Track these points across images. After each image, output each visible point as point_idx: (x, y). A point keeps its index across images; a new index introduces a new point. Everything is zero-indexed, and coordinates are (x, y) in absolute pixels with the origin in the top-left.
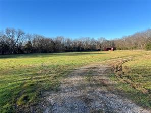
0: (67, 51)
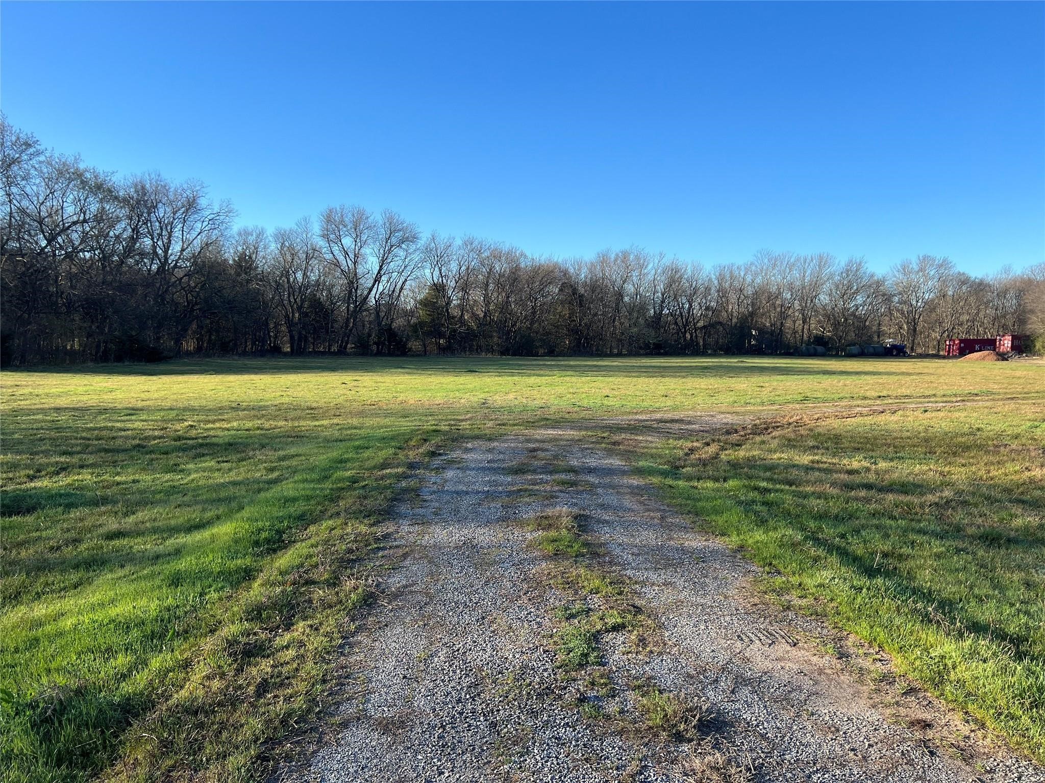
0: (659, 349)
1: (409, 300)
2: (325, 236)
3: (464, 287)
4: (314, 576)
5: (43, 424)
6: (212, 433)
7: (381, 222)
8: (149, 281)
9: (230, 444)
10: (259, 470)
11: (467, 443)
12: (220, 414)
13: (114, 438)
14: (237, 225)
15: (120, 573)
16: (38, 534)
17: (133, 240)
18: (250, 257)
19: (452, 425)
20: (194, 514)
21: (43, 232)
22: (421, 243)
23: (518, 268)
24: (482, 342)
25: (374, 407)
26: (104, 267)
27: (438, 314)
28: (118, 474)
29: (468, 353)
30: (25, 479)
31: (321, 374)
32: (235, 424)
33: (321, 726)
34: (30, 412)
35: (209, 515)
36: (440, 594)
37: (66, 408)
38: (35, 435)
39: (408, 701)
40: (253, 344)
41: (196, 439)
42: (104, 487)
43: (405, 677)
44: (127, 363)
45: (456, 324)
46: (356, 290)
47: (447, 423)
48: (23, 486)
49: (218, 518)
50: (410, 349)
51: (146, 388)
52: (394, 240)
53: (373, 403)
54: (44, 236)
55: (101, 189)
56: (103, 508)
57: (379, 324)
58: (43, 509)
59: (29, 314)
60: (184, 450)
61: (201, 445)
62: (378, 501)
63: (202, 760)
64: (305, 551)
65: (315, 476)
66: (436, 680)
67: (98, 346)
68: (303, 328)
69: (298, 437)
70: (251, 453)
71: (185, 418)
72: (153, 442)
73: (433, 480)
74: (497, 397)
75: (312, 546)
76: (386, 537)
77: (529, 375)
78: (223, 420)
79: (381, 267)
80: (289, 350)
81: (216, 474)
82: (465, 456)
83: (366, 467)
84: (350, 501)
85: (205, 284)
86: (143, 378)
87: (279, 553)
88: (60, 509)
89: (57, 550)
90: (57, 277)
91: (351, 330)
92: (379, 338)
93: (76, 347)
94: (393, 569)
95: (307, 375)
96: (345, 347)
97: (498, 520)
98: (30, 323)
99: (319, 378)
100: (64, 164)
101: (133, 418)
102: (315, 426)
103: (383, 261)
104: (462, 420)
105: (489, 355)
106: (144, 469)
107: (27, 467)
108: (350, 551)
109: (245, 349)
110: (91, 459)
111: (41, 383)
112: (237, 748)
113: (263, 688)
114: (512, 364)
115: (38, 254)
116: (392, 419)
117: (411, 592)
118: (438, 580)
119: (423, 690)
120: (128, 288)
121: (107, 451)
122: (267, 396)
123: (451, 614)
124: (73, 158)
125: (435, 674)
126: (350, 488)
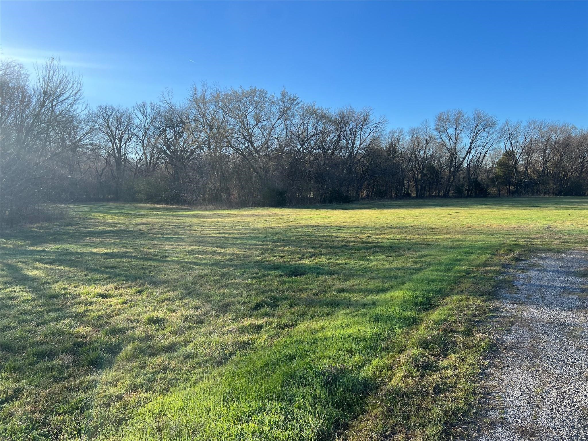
1: (488, 163)
2: (437, 129)
3: (528, 151)
4: (455, 327)
5: (302, 233)
6: (379, 240)
7: (472, 117)
8: (344, 162)
9: (391, 247)
10: (409, 262)
11: (541, 253)
12: (382, 230)
13: (333, 241)
14: (388, 129)
15: (347, 311)
16: (307, 286)
17: (338, 141)
18: (395, 145)
19: (527, 241)
20: (378, 284)
21: (299, 142)
22: (498, 127)
23: (569, 137)
24: (541, 187)
25: (470, 228)
26: (325, 156)
27: (509, 170)
28: (337, 259)
29: (530, 194)
30: (298, 259)
31: (436, 209)
32: (391, 236)
33: (478, 421)
34: (297, 227)
35: (386, 285)
36: (543, 352)
37: (311, 226)
38: (299, 238)
39: (535, 419)
40: (396, 192)
41: (372, 243)
42: (332, 266)
43: (529, 403)
44: (334, 204)
45: (522, 176)
46: (455, 159)
47: (524, 240)
48: (298, 262)
49: (392, 287)
50: (489, 194)
51: (344, 216)
52: (480, 127)
53: (470, 226)
54: (300, 143)
55: (324, 117)
56: (334, 276)
57: (469, 179)
58: (307, 274)
59: (293, 182)
60: (367, 249)
61: (376, 247)
62: (488, 287)
63: (411, 424)
64: (447, 312)
65: (443, 268)
66: (552, 409)
67: (321, 196)
68: (423, 183)
69: (427, 245)
70: (403, 253)
71: (365, 232)
72: (351, 244)
73: (521, 276)
74: (556, 224)
75: (450, 309)
76: (496, 309)
77: (581, 209)
78: (385, 234)
79: (471, 144)
80: (415, 195)
81: (386, 263)
82: (541, 262)
83: (473, 265)
84: (468, 285)
85: (371, 162)
86: (342, 211)
87: (431, 311)
88: (315, 275)
89: (316, 295)
90: (304, 163)
91: (452, 183)
92: (469, 187)
93: (312, 196)
94: (505, 331)
95: (427, 209)
96: (448, 193)
97: (577, 308)
98: (293, 186)
99: (434, 211)
100: (309, 107)
101: (340, 231)
102: (436, 239)
103: (473, 141)
104: (534, 239)
105: (547, 196)
106: (349, 258)
107: (298, 253)
108: (474, 315)
109: (391, 195)
110: (324, 251)
111: (299, 213)
112: (430, 422)
113: (438, 390)
114: (565, 202)
115: (297, 152)
116: (484, 236)
117: (522, 347)
118: (539, 342)
119: (544, 414)
120: (335, 166)
121: (331, 247)
122: (406, 221)
123: (554, 366)
124: (312, 104)
125: (550, 405)
126: (466, 277)
